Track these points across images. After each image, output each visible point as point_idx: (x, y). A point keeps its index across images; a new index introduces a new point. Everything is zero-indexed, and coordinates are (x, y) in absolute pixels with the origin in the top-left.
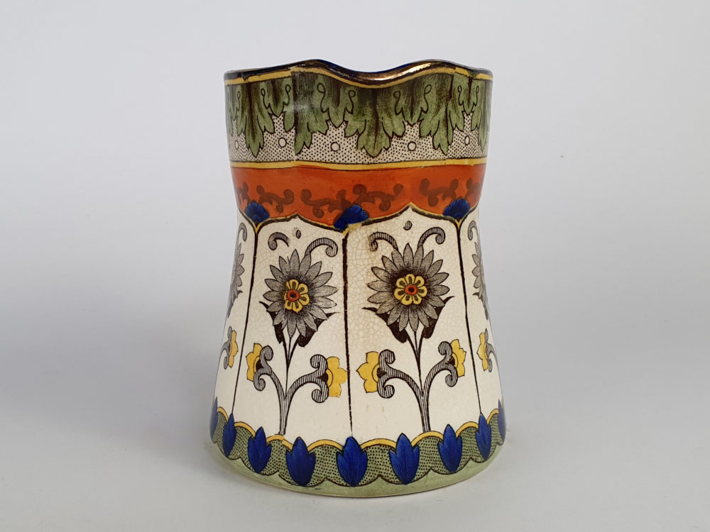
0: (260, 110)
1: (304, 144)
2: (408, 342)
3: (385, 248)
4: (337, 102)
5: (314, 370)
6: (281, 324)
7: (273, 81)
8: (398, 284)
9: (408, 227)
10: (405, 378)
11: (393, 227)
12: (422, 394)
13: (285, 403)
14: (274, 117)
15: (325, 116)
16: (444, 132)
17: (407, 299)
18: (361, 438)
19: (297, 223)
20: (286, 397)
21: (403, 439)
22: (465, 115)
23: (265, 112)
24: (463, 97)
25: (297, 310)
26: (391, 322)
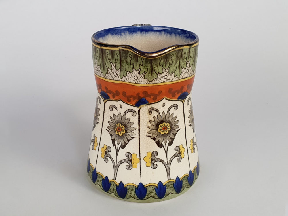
0: (106, 60)
1: (124, 75)
2: (163, 148)
3: (155, 113)
4: (137, 61)
5: (127, 158)
6: (114, 139)
7: (112, 50)
8: (159, 126)
9: (164, 105)
10: (162, 161)
11: (158, 106)
12: (168, 167)
13: (116, 168)
14: (112, 64)
15: (132, 66)
16: (179, 70)
17: (163, 132)
18: (145, 183)
19: (120, 103)
20: (116, 167)
21: (160, 183)
22: (187, 62)
23: (108, 61)
24: (186, 56)
25: (121, 135)
26: (156, 141)
